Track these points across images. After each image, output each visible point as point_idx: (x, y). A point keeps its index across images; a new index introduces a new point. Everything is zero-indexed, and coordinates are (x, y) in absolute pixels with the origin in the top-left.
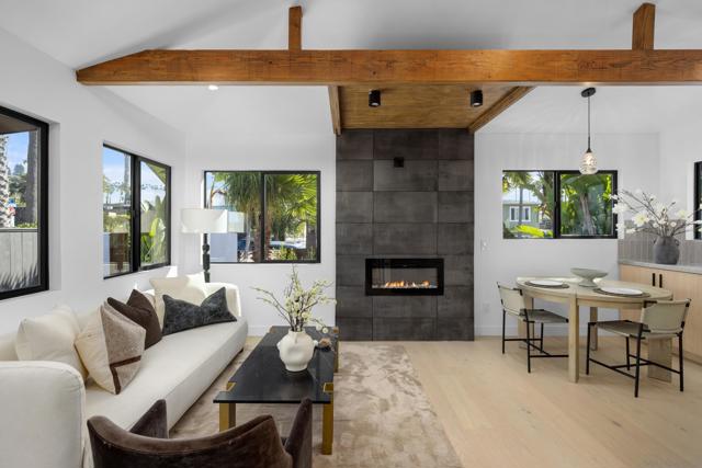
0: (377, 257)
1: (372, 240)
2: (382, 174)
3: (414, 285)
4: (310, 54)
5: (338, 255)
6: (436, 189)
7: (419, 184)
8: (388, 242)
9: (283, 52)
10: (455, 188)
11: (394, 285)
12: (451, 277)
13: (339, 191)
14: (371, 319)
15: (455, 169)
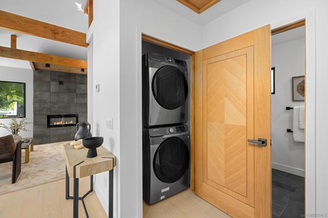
0: (51, 114)
1: (50, 109)
2: (54, 86)
3: (67, 123)
4: (20, 51)
5: (35, 114)
6: (75, 92)
7: (69, 90)
8: (56, 109)
9: (9, 48)
10: (82, 92)
11: (58, 123)
12: (81, 120)
13: (35, 91)
14: (50, 136)
15: (82, 86)
